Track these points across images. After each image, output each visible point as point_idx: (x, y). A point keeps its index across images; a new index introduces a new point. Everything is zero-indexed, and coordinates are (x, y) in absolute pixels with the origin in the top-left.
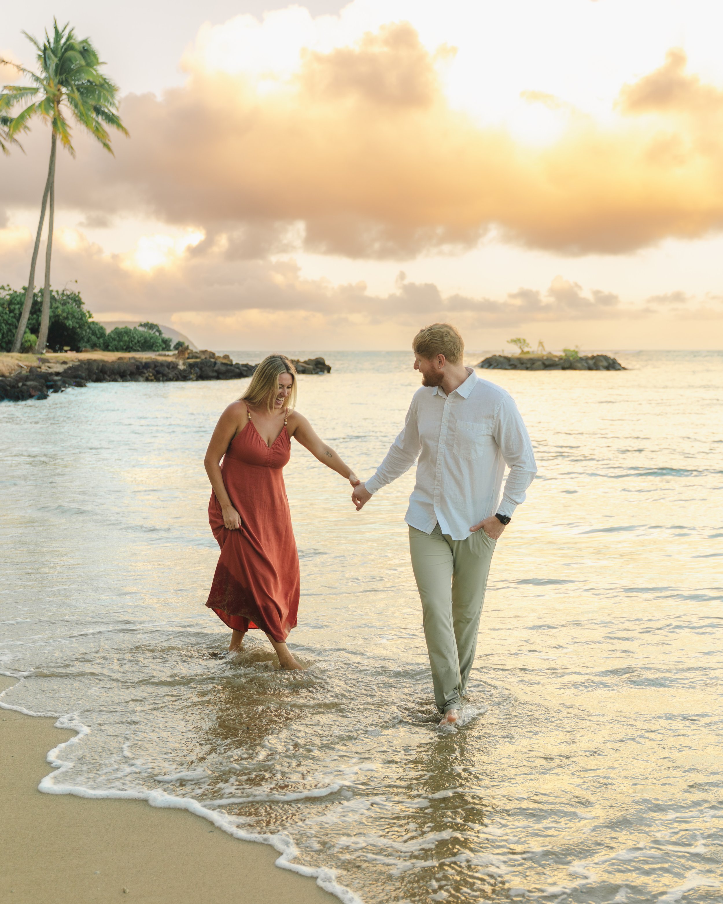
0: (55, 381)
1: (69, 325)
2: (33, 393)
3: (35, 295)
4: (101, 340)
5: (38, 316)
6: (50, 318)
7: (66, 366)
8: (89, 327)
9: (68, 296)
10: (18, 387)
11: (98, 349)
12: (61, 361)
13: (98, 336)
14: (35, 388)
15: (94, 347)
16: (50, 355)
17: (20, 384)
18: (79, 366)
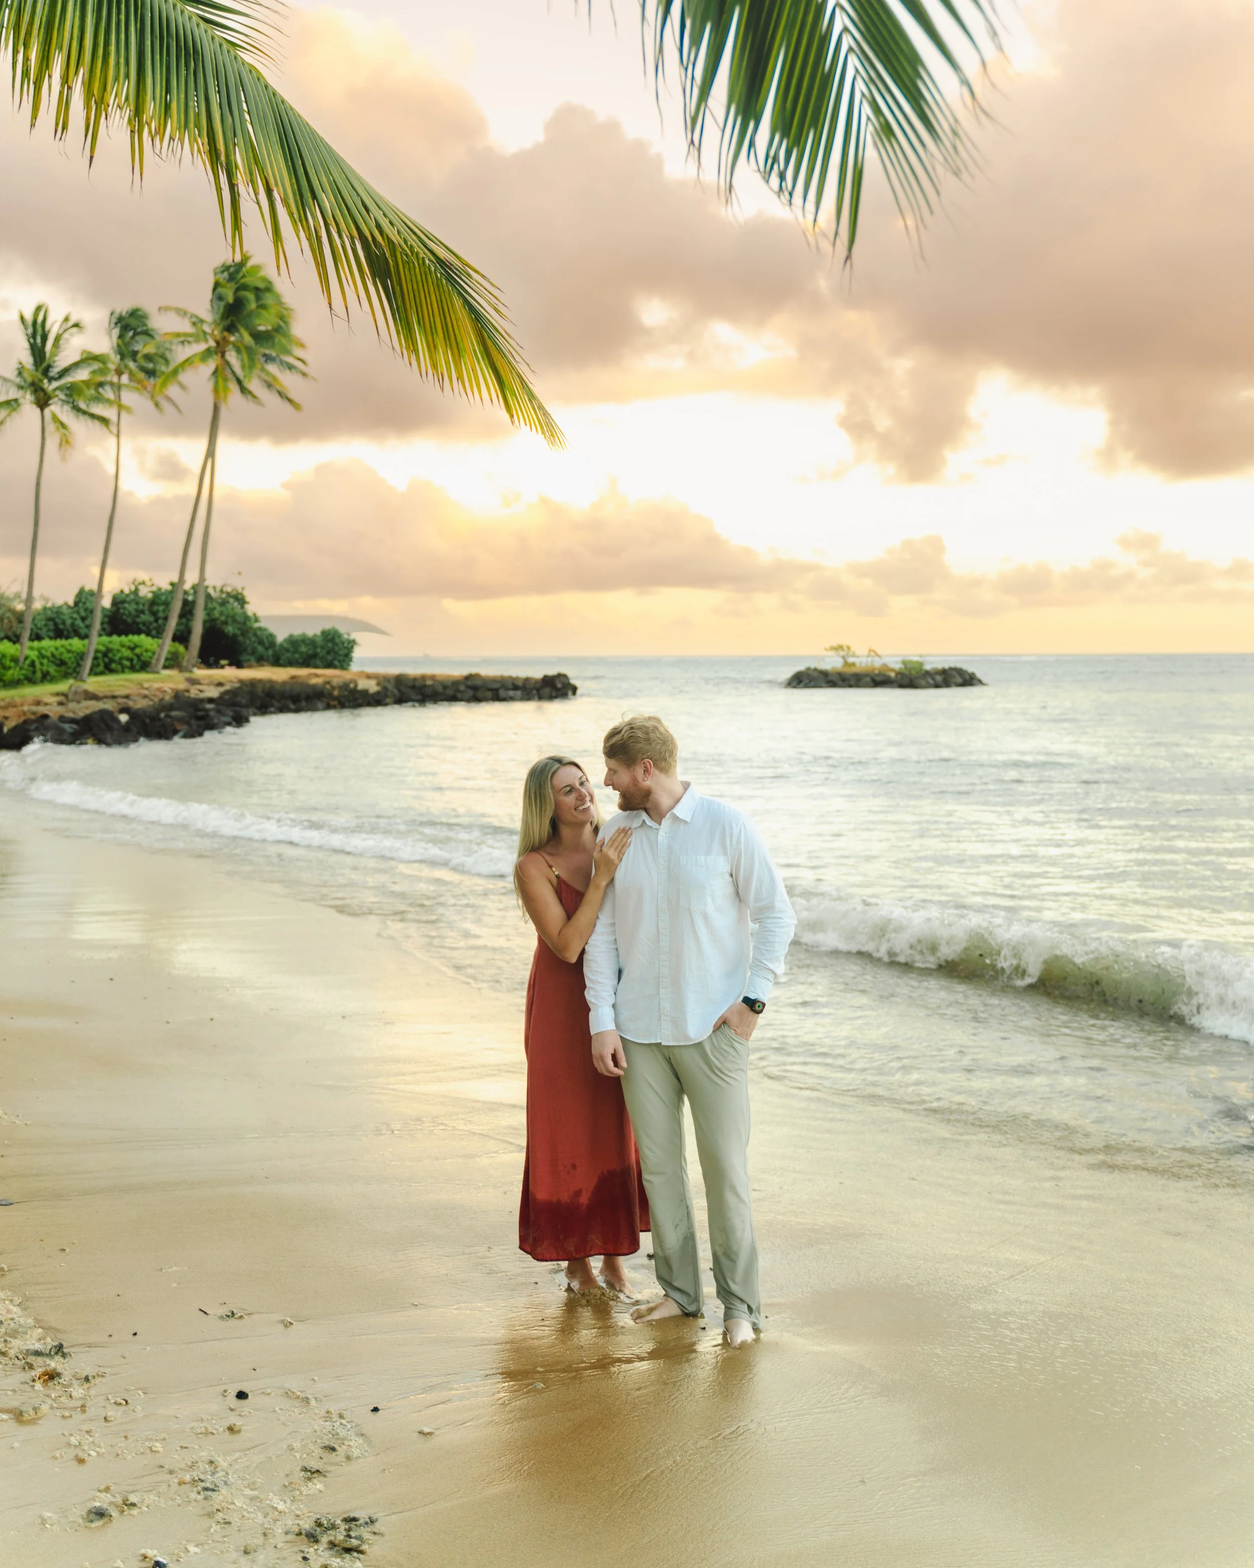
0: (207, 710)
1: (229, 631)
2: (178, 727)
3: (186, 593)
4: (270, 652)
5: (189, 620)
6: (205, 622)
7: (222, 689)
8: (255, 635)
9: (228, 594)
10: (160, 719)
11: (265, 663)
12: (216, 682)
13: (267, 645)
14: (180, 720)
15: (261, 661)
16: (201, 673)
17: (162, 715)
18: (238, 688)
